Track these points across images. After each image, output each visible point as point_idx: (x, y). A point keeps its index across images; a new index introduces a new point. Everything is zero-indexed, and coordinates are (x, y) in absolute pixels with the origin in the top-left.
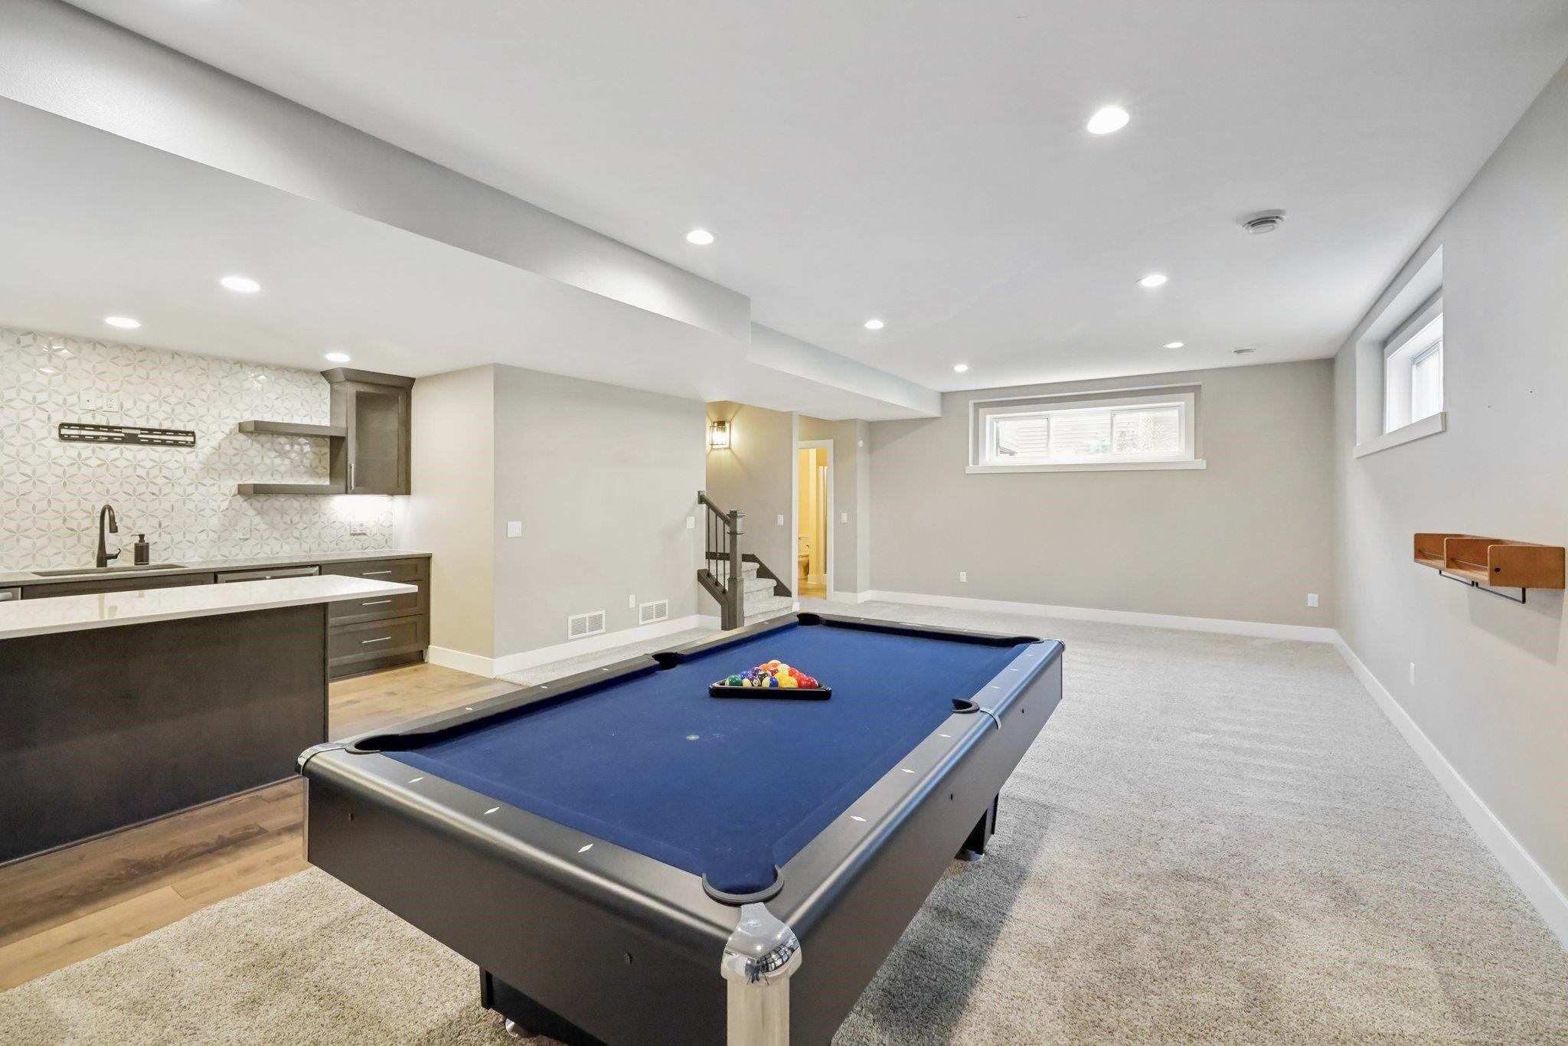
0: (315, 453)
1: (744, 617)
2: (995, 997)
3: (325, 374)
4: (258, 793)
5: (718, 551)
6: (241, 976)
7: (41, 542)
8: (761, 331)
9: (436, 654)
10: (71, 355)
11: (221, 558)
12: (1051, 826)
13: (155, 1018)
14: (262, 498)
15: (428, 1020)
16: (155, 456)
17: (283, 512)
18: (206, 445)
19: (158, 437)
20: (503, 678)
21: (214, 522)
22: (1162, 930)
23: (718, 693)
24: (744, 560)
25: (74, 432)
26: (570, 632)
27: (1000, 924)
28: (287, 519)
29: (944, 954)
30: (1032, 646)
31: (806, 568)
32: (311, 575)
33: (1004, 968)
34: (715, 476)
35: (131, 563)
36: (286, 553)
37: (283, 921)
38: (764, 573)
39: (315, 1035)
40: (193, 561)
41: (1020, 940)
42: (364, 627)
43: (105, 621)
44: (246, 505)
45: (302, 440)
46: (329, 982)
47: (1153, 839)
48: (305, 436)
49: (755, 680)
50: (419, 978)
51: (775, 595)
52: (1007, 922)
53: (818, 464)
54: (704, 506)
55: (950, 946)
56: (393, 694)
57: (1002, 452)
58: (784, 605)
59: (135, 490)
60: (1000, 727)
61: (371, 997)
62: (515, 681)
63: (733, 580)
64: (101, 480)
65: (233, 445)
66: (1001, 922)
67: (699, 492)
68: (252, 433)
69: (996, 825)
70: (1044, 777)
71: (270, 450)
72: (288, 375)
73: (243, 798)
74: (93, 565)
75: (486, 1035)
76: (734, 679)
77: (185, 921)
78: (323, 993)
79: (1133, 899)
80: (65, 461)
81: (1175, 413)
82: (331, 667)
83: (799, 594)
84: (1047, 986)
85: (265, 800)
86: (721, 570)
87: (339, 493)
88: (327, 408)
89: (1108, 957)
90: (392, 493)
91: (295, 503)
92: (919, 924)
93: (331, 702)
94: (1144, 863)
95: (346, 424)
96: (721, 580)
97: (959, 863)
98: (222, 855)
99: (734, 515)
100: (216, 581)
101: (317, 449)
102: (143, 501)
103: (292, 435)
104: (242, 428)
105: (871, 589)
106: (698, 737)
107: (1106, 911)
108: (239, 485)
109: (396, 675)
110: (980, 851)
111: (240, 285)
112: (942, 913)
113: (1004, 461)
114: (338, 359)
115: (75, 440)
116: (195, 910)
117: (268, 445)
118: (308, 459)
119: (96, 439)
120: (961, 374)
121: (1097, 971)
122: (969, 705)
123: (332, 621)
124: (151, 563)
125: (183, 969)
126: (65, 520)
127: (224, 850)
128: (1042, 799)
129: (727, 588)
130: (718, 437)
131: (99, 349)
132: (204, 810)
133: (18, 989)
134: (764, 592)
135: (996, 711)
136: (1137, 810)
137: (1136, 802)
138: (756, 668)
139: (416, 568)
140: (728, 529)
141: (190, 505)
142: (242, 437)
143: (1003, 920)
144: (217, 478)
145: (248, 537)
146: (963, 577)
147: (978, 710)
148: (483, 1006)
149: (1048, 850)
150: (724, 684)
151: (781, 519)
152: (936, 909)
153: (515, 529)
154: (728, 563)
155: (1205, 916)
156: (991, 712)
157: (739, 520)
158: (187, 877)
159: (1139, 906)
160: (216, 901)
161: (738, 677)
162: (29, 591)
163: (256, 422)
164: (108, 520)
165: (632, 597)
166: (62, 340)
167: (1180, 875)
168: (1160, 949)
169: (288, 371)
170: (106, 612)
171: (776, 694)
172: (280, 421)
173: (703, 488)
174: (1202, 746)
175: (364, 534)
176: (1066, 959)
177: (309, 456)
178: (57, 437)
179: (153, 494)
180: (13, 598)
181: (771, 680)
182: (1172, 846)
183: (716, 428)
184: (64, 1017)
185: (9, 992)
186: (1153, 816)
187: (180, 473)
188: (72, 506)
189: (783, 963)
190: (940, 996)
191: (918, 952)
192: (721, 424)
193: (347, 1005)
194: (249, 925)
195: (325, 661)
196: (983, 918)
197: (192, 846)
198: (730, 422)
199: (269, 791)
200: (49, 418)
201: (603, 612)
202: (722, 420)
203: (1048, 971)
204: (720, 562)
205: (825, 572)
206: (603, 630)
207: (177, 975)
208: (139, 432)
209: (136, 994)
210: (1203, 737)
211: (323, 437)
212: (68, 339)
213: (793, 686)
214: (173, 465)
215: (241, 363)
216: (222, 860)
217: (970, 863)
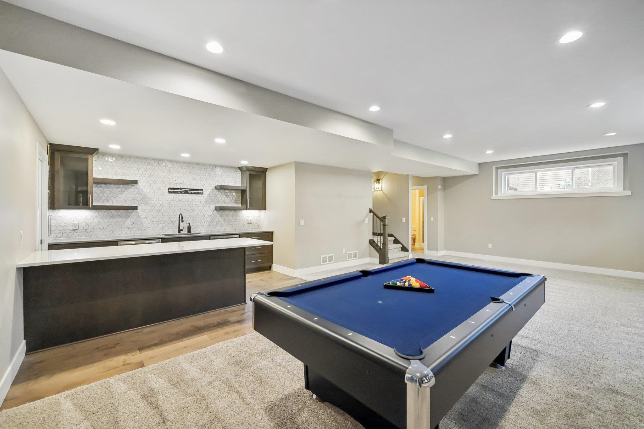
0: (236, 196)
1: (388, 260)
2: (512, 425)
3: (240, 168)
4: (227, 309)
5: (378, 232)
6: (230, 365)
7: (164, 225)
8: (399, 143)
9: (275, 267)
10: (171, 166)
11: (210, 231)
12: (539, 359)
13: (209, 374)
14: (222, 211)
15: (288, 390)
16: (192, 198)
17: (227, 216)
18: (206, 193)
19: (193, 191)
20: (298, 277)
21: (208, 219)
22: (601, 414)
23: (387, 287)
24: (388, 236)
25: (172, 190)
26: (321, 261)
27: (513, 397)
28: (229, 218)
29: (486, 404)
30: (529, 278)
31: (414, 240)
32: (237, 237)
33: (516, 414)
34: (376, 201)
35: (186, 232)
36: (229, 230)
37: (240, 351)
38: (396, 241)
39: (254, 388)
40: (203, 231)
41: (524, 404)
42: (252, 256)
43: (181, 251)
44: (217, 213)
45: (233, 191)
46: (256, 372)
47: (596, 373)
48: (234, 190)
49: (402, 283)
50: (283, 376)
51: (401, 251)
52: (517, 396)
53: (419, 196)
54: (372, 214)
55: (489, 401)
56: (262, 280)
57: (510, 189)
58: (406, 255)
59: (187, 209)
60: (514, 310)
61: (269, 379)
62: (303, 279)
63: (384, 244)
64: (179, 205)
65: (214, 193)
66: (514, 396)
67: (370, 208)
68: (219, 189)
69: (510, 356)
70: (535, 338)
71: (224, 195)
72: (229, 169)
73: (222, 310)
74: (177, 233)
75: (307, 399)
76: (393, 282)
77: (212, 346)
78: (254, 375)
79: (585, 397)
80: (170, 200)
81: (611, 168)
82: (247, 269)
83: (412, 251)
84: (538, 426)
85: (228, 312)
86: (379, 240)
87: (244, 209)
88: (240, 180)
89: (571, 420)
90: (260, 209)
91: (231, 213)
92: (473, 390)
93: (247, 281)
94: (591, 383)
95: (246, 185)
96: (379, 244)
97: (493, 368)
98: (220, 327)
99: (384, 218)
100: (210, 239)
101: (237, 194)
102: (190, 212)
103: (230, 189)
104: (216, 188)
105: (445, 249)
106: (382, 302)
107: (570, 400)
108: (215, 207)
109: (263, 274)
110: (503, 364)
111: (220, 141)
112: (484, 387)
113: (511, 193)
114: (244, 163)
115: (172, 193)
116: (215, 343)
117: (223, 193)
118: (234, 197)
119: (177, 193)
120: (489, 155)
121: (565, 425)
122: (499, 300)
123: (247, 253)
124: (192, 232)
125: (214, 361)
126: (170, 218)
127: (219, 326)
128: (534, 347)
129: (381, 247)
130: (377, 186)
131: (179, 164)
132: (212, 313)
133: (173, 359)
134: (397, 250)
135: (512, 303)
136: (588, 359)
137: (587, 355)
138: (401, 278)
139: (268, 236)
140: (382, 223)
141: (202, 214)
142: (216, 190)
143: (515, 395)
144: (209, 205)
145: (218, 224)
146: (490, 246)
147: (503, 302)
148: (306, 388)
149: (537, 369)
150: (389, 284)
151: (404, 219)
152: (482, 385)
153: (302, 222)
154: (382, 237)
155: (627, 412)
156: (510, 303)
157: (386, 220)
158: (210, 333)
159: (589, 401)
160: (220, 341)
161: (395, 281)
162: (164, 240)
163: (220, 186)
164: (181, 218)
165: (344, 249)
166: (169, 162)
167: (611, 391)
168: (600, 421)
169: (229, 168)
170: (181, 247)
171: (410, 289)
172: (226, 185)
173: (371, 207)
174: (627, 333)
175: (252, 224)
176: (548, 416)
177: (235, 196)
178: (168, 192)
179: (192, 210)
180: (159, 243)
181: (409, 283)
182: (608, 377)
183: (376, 182)
184: (186, 369)
185: (171, 359)
186: (597, 362)
187: (199, 203)
188: (172, 214)
189: (428, 382)
190: (485, 420)
191: (474, 400)
192: (378, 180)
193: (262, 380)
194: (230, 350)
195: (245, 266)
196: (505, 393)
197: (210, 324)
198: (382, 180)
199: (229, 309)
200: (166, 186)
201: (333, 255)
202: (378, 179)
203: (539, 420)
204: (379, 237)
205: (423, 242)
206: (333, 262)
207: (213, 362)
208: (188, 190)
209: (203, 366)
210: (627, 329)
211: (239, 190)
212: (170, 161)
213: (417, 286)
214: (197, 200)
215: (215, 166)
216: (219, 329)
217: (497, 370)
